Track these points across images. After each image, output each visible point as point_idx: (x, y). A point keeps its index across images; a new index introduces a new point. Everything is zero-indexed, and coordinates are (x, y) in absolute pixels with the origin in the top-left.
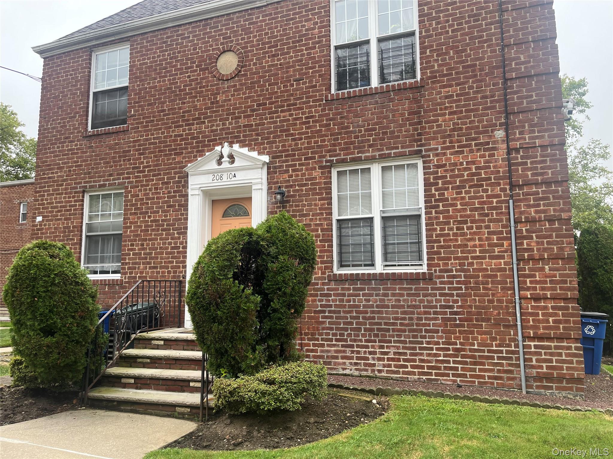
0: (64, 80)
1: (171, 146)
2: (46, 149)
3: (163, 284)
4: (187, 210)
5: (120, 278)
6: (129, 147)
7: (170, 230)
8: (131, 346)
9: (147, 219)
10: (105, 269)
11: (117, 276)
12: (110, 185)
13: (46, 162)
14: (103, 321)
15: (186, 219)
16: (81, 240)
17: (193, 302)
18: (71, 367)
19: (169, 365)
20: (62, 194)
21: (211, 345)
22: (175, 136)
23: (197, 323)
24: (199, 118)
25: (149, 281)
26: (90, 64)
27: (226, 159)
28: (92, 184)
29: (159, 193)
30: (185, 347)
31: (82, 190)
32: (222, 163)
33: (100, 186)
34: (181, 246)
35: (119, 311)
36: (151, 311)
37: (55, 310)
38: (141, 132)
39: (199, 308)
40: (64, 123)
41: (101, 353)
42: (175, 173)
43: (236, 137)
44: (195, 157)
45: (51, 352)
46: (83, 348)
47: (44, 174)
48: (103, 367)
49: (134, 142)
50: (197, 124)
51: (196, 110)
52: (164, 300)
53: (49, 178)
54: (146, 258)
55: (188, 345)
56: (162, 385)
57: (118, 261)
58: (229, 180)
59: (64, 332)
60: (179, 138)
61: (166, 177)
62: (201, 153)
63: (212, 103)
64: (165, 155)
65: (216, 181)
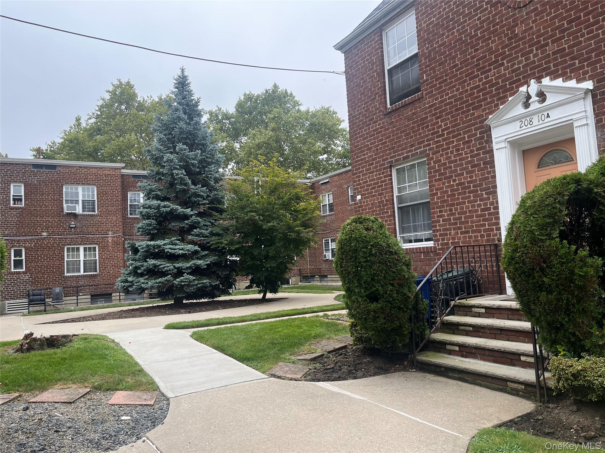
0: (362, 67)
1: (468, 101)
2: (356, 135)
3: (477, 249)
4: (493, 166)
5: (433, 245)
6: (426, 113)
7: (477, 191)
8: (452, 313)
9: (452, 183)
10: (418, 238)
11: (431, 244)
12: (413, 155)
13: (358, 146)
14: (421, 288)
15: (494, 177)
16: (394, 212)
17: (511, 268)
18: (398, 330)
19: (493, 335)
20: (373, 172)
21: (540, 316)
22: (472, 89)
23: (520, 291)
24: (496, 61)
25: (461, 247)
26: (382, 43)
27: (534, 98)
28: (397, 158)
29: (462, 154)
30: (510, 317)
31: (389, 165)
32: (530, 105)
33: (404, 158)
34: (492, 207)
35: (435, 278)
36: (468, 278)
37: (376, 278)
38: (435, 95)
39: (520, 275)
40: (367, 106)
41: (423, 318)
42: (476, 129)
43: (544, 70)
44: (497, 106)
45: (378, 317)
46: (406, 314)
47: (358, 157)
48: (427, 332)
49: (430, 107)
50: (494, 69)
51: (491, 54)
52: (481, 266)
53: (362, 160)
54: (456, 224)
55: (513, 314)
56: (488, 356)
57: (430, 229)
58: (540, 123)
59: (386, 299)
60: (475, 91)
61: (466, 136)
62: (503, 100)
63: (510, 39)
64: (463, 113)
65: (524, 127)
